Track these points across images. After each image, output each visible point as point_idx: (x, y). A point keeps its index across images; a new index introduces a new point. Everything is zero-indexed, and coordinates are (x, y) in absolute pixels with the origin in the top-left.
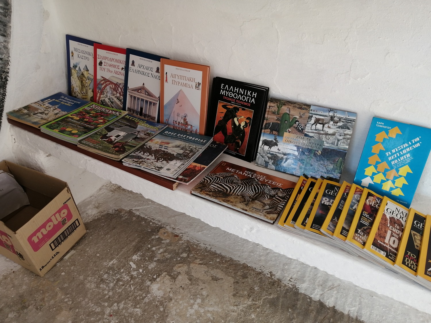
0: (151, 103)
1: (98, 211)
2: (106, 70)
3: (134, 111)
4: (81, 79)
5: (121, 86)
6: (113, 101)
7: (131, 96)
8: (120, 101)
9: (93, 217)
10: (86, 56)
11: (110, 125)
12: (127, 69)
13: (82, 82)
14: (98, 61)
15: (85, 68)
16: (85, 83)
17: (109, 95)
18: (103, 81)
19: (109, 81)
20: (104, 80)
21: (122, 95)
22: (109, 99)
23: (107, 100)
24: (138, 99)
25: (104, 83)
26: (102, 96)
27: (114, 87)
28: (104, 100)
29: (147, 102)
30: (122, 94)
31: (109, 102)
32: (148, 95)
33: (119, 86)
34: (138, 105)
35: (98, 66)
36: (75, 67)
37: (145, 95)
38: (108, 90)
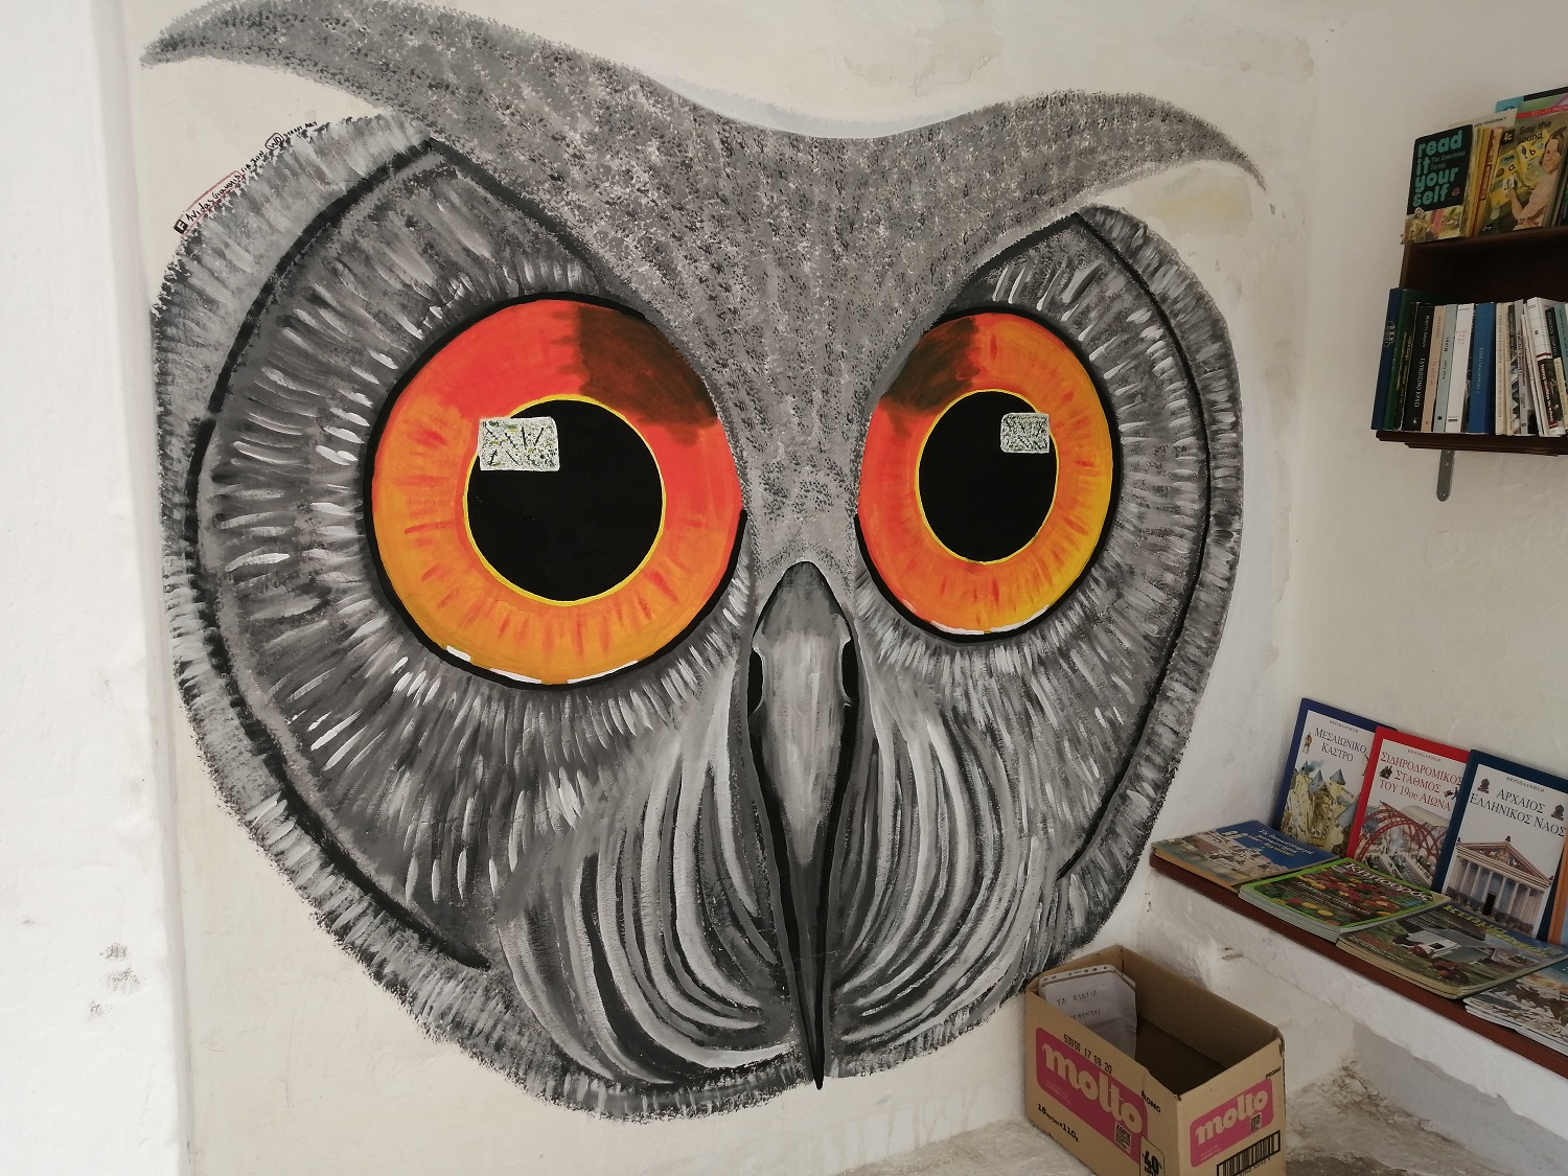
0: (1523, 888)
2: (1399, 790)
3: (1465, 899)
4: (1317, 798)
5: (1435, 834)
6: (1404, 864)
7: (1465, 862)
8: (1427, 867)
10: (1348, 750)
11: (1408, 917)
12: (1462, 797)
13: (1318, 806)
14: (1380, 766)
15: (1338, 776)
16: (1325, 810)
17: (1393, 848)
18: (1386, 814)
19: (1400, 815)
20: (1387, 811)
21: (1433, 855)
22: (1393, 858)
23: (1386, 859)
24: (1486, 871)
25: (1385, 818)
26: (1372, 847)
27: (1413, 831)
28: (1378, 857)
29: (1511, 883)
30: (1434, 852)
31: (1391, 865)
32: (1516, 867)
33: (1429, 833)
34: (1482, 885)
35: (1377, 776)
36: (1308, 769)
37: (1508, 867)
38: (1395, 837)
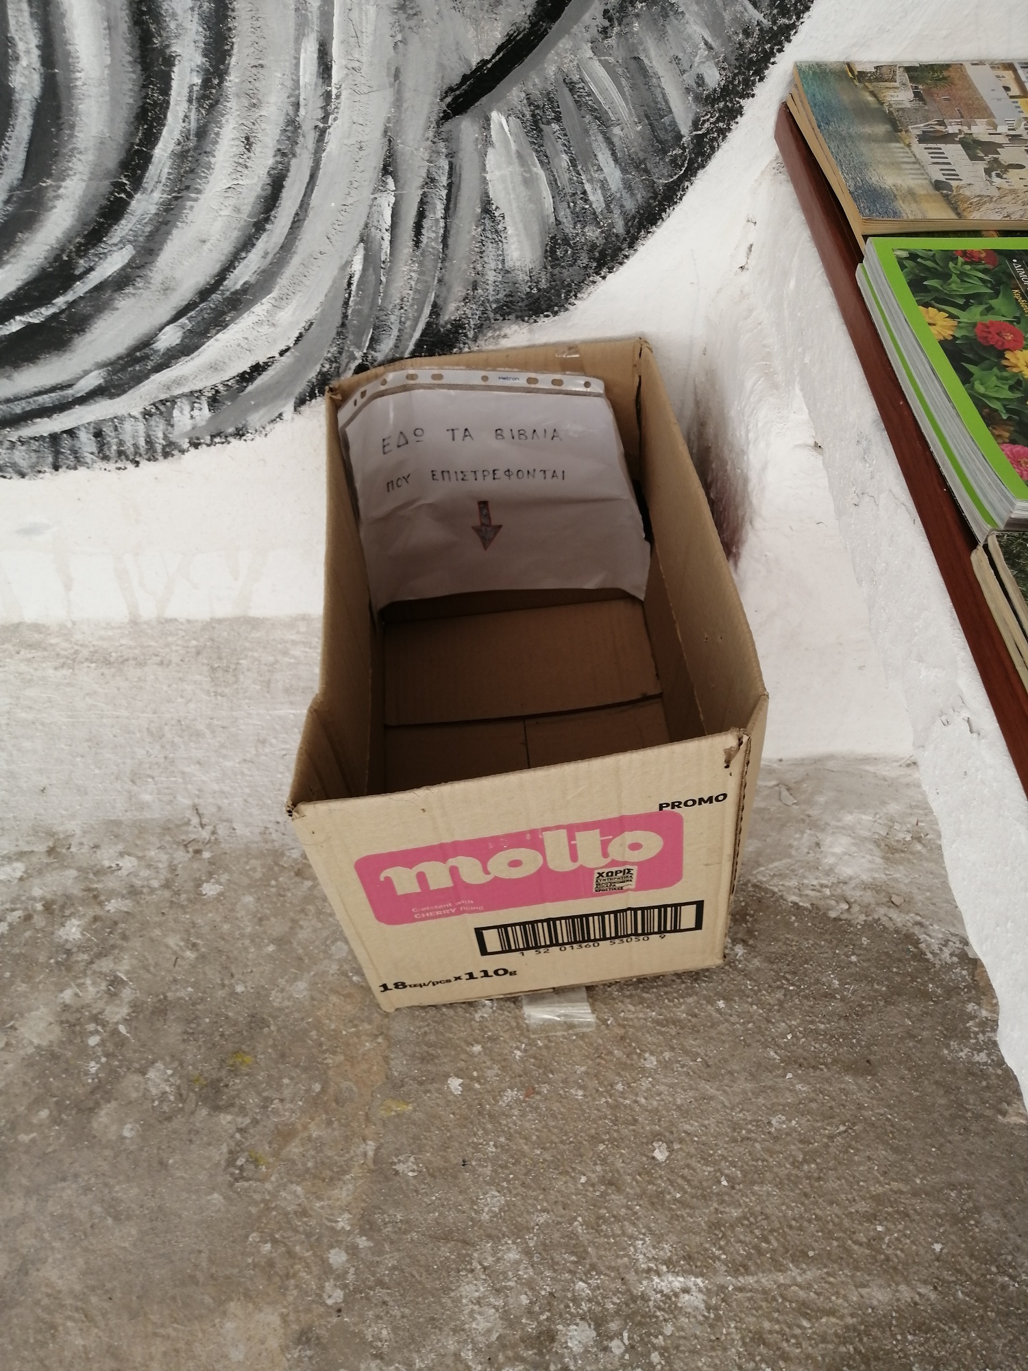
1: (880, 876)
9: (827, 892)
